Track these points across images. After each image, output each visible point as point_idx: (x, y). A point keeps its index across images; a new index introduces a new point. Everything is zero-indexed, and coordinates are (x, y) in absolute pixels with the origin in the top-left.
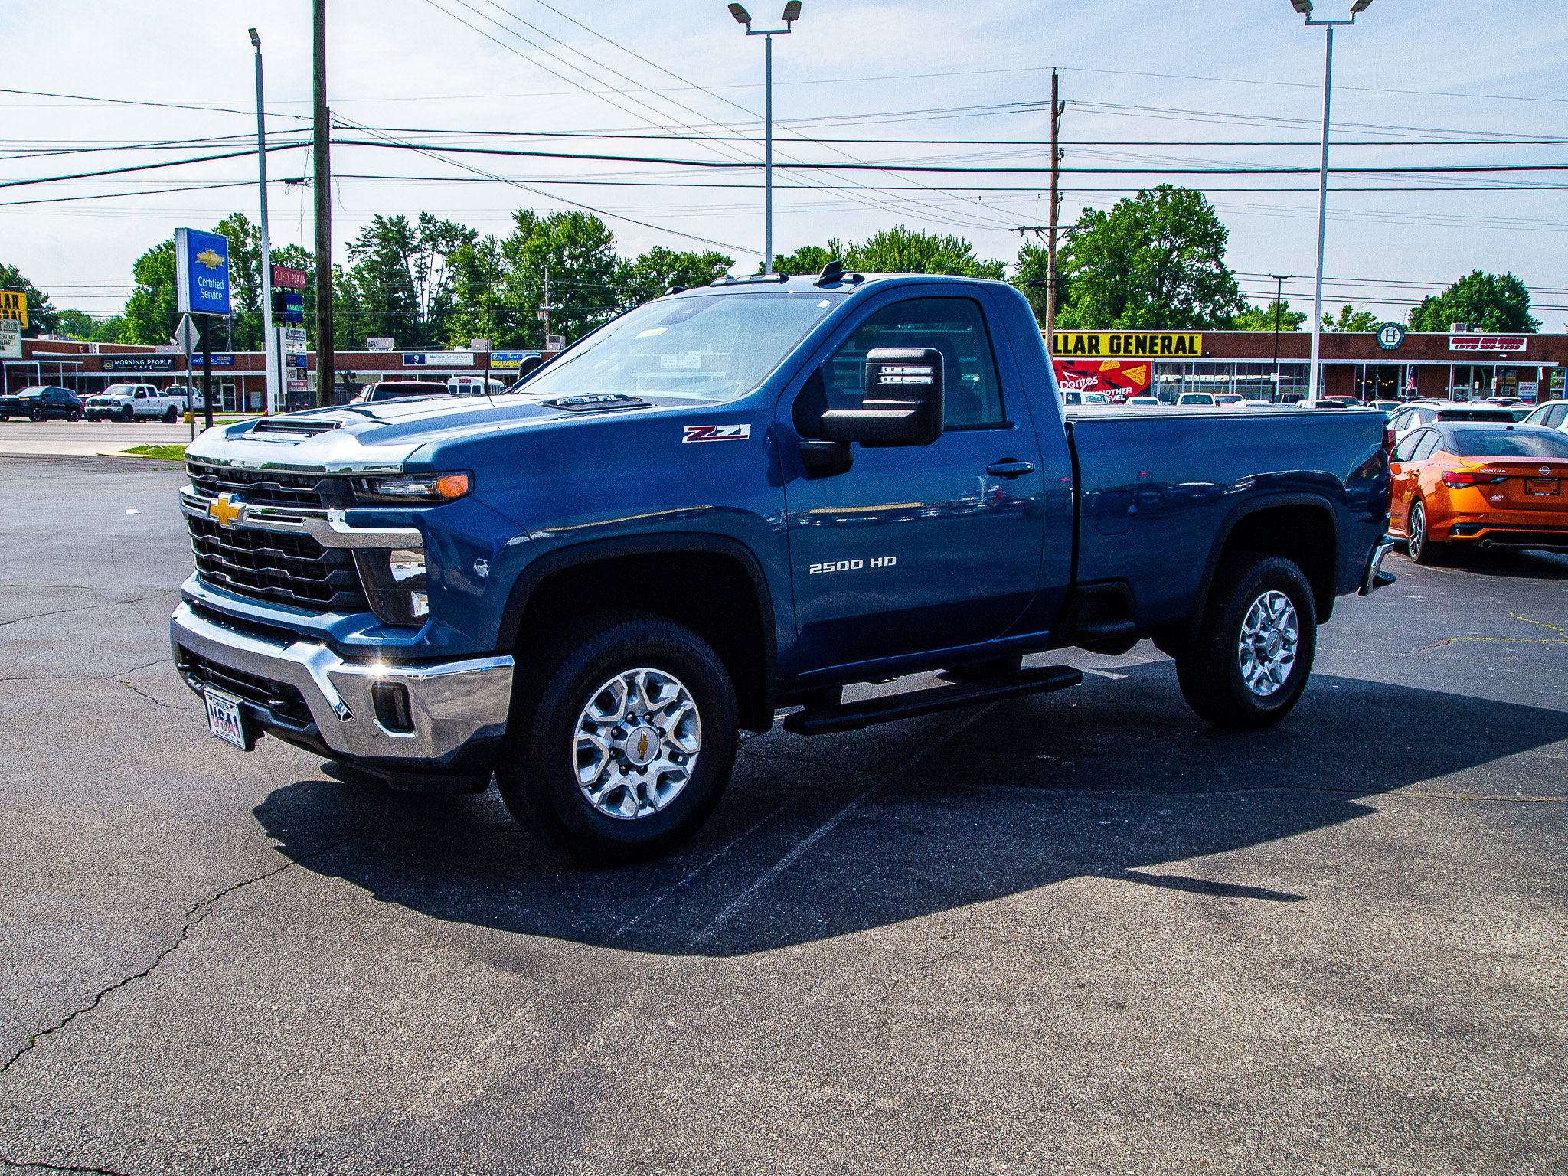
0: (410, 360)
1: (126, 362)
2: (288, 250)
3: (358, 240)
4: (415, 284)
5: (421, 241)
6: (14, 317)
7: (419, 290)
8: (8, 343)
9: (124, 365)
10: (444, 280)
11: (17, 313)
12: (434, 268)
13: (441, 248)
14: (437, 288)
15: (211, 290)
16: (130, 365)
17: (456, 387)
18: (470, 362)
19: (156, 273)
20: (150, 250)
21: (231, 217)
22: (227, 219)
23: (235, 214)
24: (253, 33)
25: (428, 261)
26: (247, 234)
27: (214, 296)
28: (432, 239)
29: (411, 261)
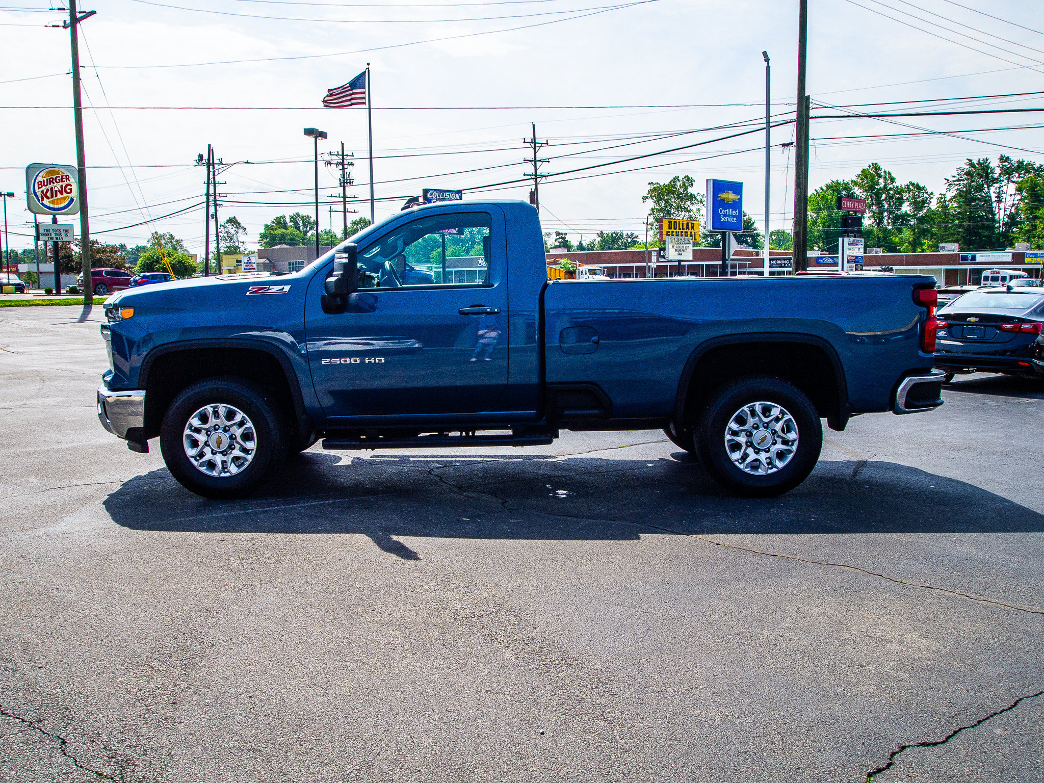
0: (964, 258)
1: (778, 262)
2: (907, 185)
3: (954, 177)
4: (994, 205)
5: (1000, 175)
6: (691, 236)
7: (997, 211)
8: (684, 251)
9: (776, 264)
10: (1016, 202)
11: (693, 233)
12: (1009, 193)
13: (1015, 179)
14: (1010, 208)
15: (729, 216)
16: (780, 264)
17: (988, 277)
18: (1009, 259)
19: (818, 205)
20: (815, 190)
21: (870, 166)
22: (866, 167)
23: (873, 164)
24: (765, 54)
25: (1004, 189)
26: (880, 176)
27: (731, 219)
28: (1007, 173)
29: (992, 189)
